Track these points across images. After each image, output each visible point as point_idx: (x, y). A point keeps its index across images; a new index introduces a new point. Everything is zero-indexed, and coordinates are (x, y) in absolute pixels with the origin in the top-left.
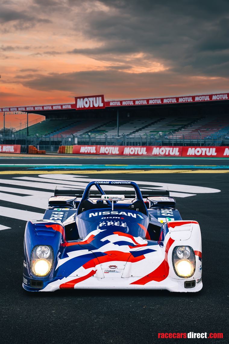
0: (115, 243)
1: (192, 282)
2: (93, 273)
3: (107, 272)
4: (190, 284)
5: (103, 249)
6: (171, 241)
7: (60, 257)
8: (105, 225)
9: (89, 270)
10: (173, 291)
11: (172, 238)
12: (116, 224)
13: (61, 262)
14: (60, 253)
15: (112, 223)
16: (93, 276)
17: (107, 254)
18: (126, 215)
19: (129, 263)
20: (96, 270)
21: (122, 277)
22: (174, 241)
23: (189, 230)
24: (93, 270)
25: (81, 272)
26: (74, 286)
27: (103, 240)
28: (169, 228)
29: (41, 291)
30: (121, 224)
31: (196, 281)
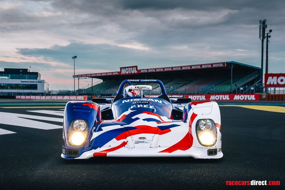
0: (144, 120)
1: (214, 150)
2: (124, 144)
3: (137, 143)
4: (212, 152)
5: (133, 124)
6: (194, 116)
7: (95, 131)
8: (135, 107)
9: (121, 141)
10: (198, 158)
11: (194, 113)
12: (145, 106)
13: (96, 135)
14: (94, 128)
15: (142, 106)
16: (125, 146)
17: (137, 128)
18: (153, 101)
19: (157, 136)
20: (127, 141)
21: (150, 147)
22: (197, 115)
23: (210, 106)
24: (124, 142)
25: (114, 143)
26: (106, 154)
27: (134, 118)
28: (191, 106)
29: (76, 158)
30: (149, 106)
31: (218, 150)
